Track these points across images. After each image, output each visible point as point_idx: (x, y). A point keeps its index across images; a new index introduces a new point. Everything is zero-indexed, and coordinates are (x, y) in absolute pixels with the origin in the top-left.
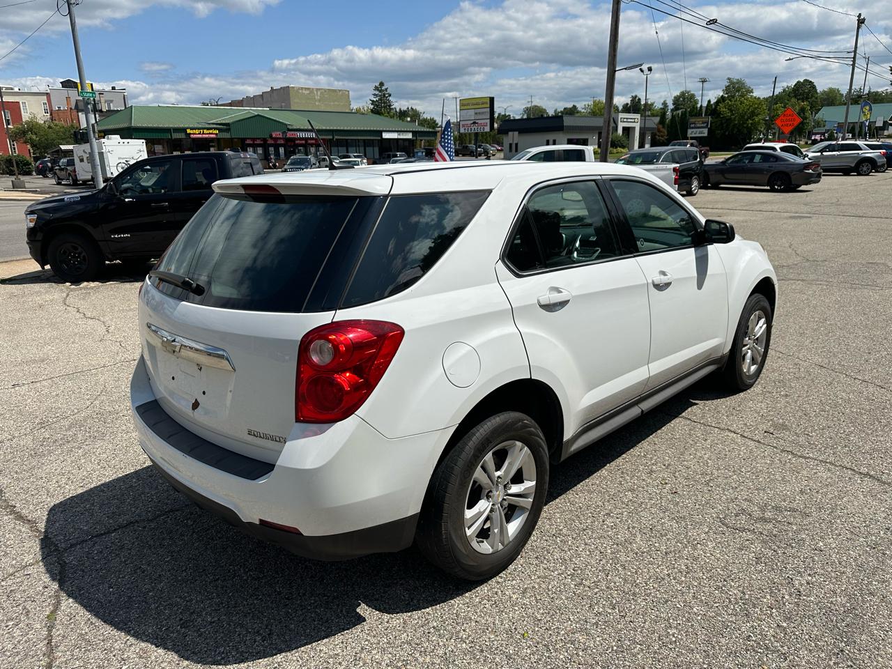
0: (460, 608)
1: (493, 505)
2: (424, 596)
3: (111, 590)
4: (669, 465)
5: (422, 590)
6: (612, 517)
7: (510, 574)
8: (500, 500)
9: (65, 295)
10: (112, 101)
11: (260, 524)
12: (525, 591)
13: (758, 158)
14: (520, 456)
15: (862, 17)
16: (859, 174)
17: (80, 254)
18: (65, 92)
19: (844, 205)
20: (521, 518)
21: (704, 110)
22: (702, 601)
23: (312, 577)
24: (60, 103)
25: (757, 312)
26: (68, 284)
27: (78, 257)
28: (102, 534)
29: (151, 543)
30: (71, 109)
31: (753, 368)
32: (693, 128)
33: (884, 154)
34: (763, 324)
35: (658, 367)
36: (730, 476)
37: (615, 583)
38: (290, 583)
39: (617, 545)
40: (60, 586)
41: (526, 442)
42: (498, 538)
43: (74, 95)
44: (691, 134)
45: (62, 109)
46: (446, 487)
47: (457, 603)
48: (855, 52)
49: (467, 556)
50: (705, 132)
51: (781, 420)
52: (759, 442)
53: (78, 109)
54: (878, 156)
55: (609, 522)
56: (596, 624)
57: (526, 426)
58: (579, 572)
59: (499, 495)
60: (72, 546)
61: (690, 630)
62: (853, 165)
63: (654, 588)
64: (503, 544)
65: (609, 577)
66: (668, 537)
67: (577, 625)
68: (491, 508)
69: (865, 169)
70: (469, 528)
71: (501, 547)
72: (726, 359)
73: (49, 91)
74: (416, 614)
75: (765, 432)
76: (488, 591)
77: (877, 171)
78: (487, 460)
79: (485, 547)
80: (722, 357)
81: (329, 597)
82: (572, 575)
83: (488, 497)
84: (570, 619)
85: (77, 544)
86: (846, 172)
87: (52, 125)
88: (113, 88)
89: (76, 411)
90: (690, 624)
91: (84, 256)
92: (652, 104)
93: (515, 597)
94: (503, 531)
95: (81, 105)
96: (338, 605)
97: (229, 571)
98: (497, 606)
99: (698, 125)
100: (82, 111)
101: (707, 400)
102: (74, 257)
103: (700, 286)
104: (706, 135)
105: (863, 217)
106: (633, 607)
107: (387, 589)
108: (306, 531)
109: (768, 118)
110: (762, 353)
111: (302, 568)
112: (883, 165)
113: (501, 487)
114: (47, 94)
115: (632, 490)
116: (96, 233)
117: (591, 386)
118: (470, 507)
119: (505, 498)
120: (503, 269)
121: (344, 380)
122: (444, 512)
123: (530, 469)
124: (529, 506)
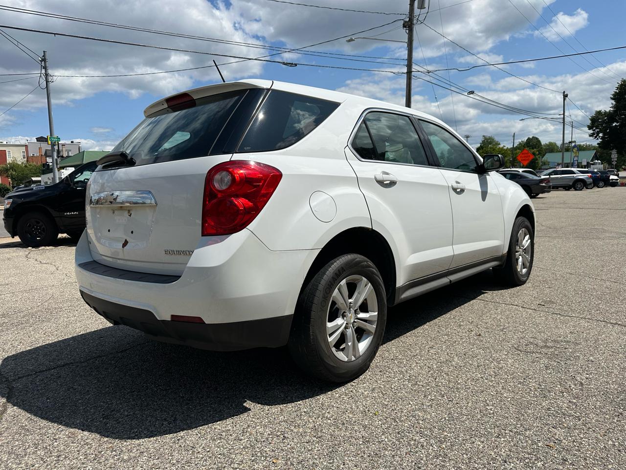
0: (325, 401)
1: (346, 324)
2: (296, 395)
3: (48, 400)
4: (472, 322)
5: (294, 392)
6: (435, 349)
7: (361, 380)
8: (352, 321)
9: (27, 253)
10: (70, 150)
11: (172, 320)
12: (373, 389)
13: (508, 177)
14: (365, 290)
15: (566, 93)
16: (576, 190)
17: (40, 227)
18: (39, 144)
19: (569, 204)
20: (368, 339)
22: (509, 390)
23: (208, 387)
24: (34, 152)
25: (523, 229)
26: (30, 248)
27: (39, 229)
28: (44, 371)
29: (83, 374)
30: (42, 155)
31: (524, 271)
33: (591, 177)
34: (528, 239)
35: (461, 249)
36: (518, 326)
37: (442, 383)
38: (191, 392)
39: (440, 363)
40: (7, 400)
41: (371, 280)
42: (351, 351)
43: (46, 147)
45: (35, 155)
46: (313, 299)
47: (322, 398)
48: (564, 114)
49: (329, 356)
51: (548, 299)
52: (535, 310)
53: (46, 155)
54: (587, 178)
55: (432, 351)
56: (431, 406)
57: (370, 266)
58: (414, 378)
59: (351, 317)
60: (19, 378)
61: (503, 406)
62: (571, 184)
63: (472, 384)
64: (355, 357)
65: (437, 380)
66: (478, 357)
67: (416, 407)
68: (346, 326)
69: (579, 186)
70: (330, 335)
71: (353, 359)
72: (505, 258)
73: (27, 144)
74: (290, 405)
75: (539, 305)
76: (345, 390)
77: (587, 188)
78: (342, 285)
79: (341, 356)
80: (503, 256)
81: (221, 398)
82: (409, 380)
83: (343, 316)
84: (410, 404)
85: (24, 377)
86: (567, 188)
87: (27, 165)
88: (72, 142)
89: (30, 308)
90: (503, 403)
91: (44, 228)
93: (366, 393)
94: (355, 347)
95: (48, 153)
96: (229, 403)
97: (143, 387)
98: (352, 399)
100: (49, 156)
101: (494, 291)
102: (36, 229)
103: (484, 198)
105: (583, 208)
106: (458, 395)
107: (266, 392)
108: (208, 320)
110: (529, 261)
111: (200, 383)
112: (591, 184)
113: (352, 311)
114: (26, 145)
115: (448, 335)
116: (54, 213)
117: (415, 251)
118: (330, 321)
119: (355, 321)
120: (350, 153)
121: (240, 202)
122: (312, 318)
123: (373, 303)
124: (373, 331)
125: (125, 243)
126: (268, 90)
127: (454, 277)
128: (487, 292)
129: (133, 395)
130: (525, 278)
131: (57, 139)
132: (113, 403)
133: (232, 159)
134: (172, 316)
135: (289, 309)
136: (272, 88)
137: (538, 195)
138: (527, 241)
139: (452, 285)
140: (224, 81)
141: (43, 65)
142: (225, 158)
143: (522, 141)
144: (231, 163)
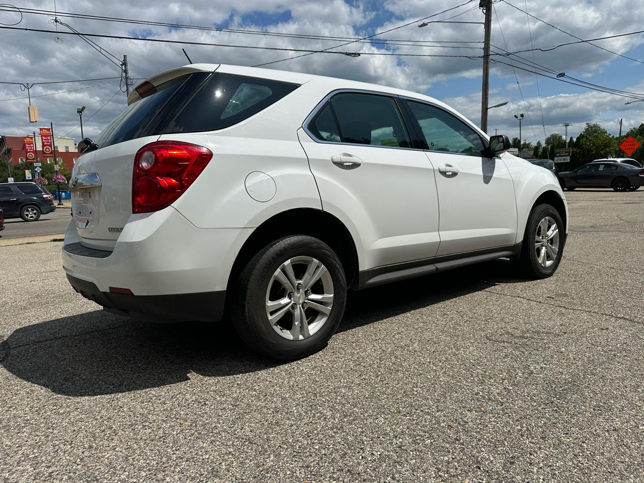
0: (263, 375)
1: (294, 303)
4: (461, 311)
5: (240, 367)
6: (401, 334)
7: (308, 359)
8: (301, 301)
11: (111, 292)
12: (315, 367)
13: (601, 168)
14: (317, 270)
20: (321, 321)
21: (567, 144)
23: (167, 360)
25: (547, 218)
28: (42, 342)
29: (70, 345)
31: (549, 263)
32: (558, 156)
34: (555, 229)
35: (448, 236)
36: (507, 317)
37: (385, 365)
38: (150, 363)
39: (398, 347)
42: (298, 329)
44: (557, 161)
46: (249, 278)
50: (568, 159)
51: (564, 292)
52: (540, 302)
55: (397, 336)
57: (322, 248)
58: (361, 359)
59: (300, 297)
63: (414, 368)
64: (303, 336)
65: (382, 362)
66: (440, 344)
67: (344, 384)
68: (293, 305)
70: (272, 313)
71: (301, 337)
72: (519, 248)
75: (548, 297)
76: (288, 367)
78: (286, 265)
79: (287, 334)
80: (515, 246)
81: (172, 369)
82: (355, 360)
83: (290, 296)
84: (340, 381)
92: (529, 144)
94: (304, 328)
98: (290, 375)
99: (562, 154)
101: (510, 283)
103: (487, 181)
104: (569, 161)
106: (393, 377)
107: (215, 366)
109: (617, 149)
110: (557, 253)
113: (302, 291)
115: (425, 323)
117: (384, 234)
118: (272, 299)
119: (306, 301)
121: (164, 181)
122: (247, 295)
123: (329, 286)
124: (328, 313)
125: (87, 224)
126: (211, 73)
127: (440, 266)
128: (499, 284)
129: (99, 363)
130: (549, 271)
134: (111, 288)
135: (221, 285)
136: (217, 71)
137: (638, 187)
139: (438, 273)
141: (124, 68)
142: (153, 139)
144: (158, 142)
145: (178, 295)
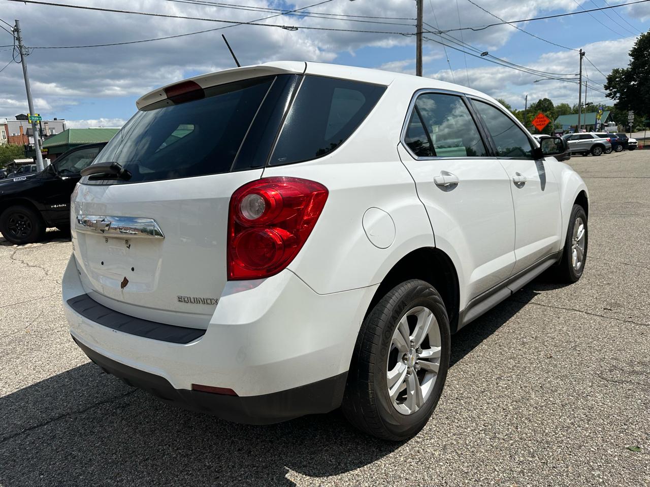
0: (388, 468)
1: (408, 368)
2: (350, 459)
3: (42, 476)
4: (536, 337)
5: (347, 454)
6: (504, 380)
7: (426, 433)
8: (414, 363)
9: (12, 253)
10: (54, 128)
11: (193, 390)
12: (445, 448)
14: (427, 322)
15: (583, 51)
16: (594, 155)
17: (25, 222)
18: (19, 123)
19: (591, 172)
20: (431, 381)
22: (612, 443)
23: (239, 450)
24: (14, 131)
25: (579, 218)
26: (15, 246)
27: (24, 225)
28: (35, 427)
29: (83, 431)
30: (23, 135)
31: (579, 264)
33: (610, 141)
34: (583, 229)
35: (521, 253)
36: (591, 342)
37: (526, 434)
38: (219, 458)
39: (516, 402)
41: (434, 310)
42: (414, 400)
43: (26, 125)
45: (16, 135)
46: (371, 347)
47: (384, 463)
48: (580, 74)
49: (392, 415)
51: (613, 301)
52: (601, 316)
53: (28, 135)
54: (605, 142)
55: (501, 383)
56: (522, 472)
57: (432, 293)
58: (490, 427)
59: (412, 358)
60: (5, 439)
61: (613, 471)
62: (589, 149)
63: (564, 436)
64: (418, 406)
65: (519, 430)
66: (559, 392)
67: (505, 475)
68: (408, 371)
69: (597, 151)
70: (391, 389)
71: (417, 409)
72: (561, 255)
73: (7, 123)
74: (346, 476)
75: (604, 309)
76: (410, 451)
77: (605, 153)
78: (403, 322)
79: (404, 409)
80: (559, 252)
81: (258, 467)
82: (485, 430)
83: (404, 359)
84: (495, 470)
85: (10, 437)
86: (584, 153)
87: (8, 146)
88: (55, 119)
89: (16, 331)
90: (610, 465)
91: (29, 224)
93: (437, 454)
94: (418, 392)
95: (31, 132)
96: (268, 474)
97: (158, 451)
98: (422, 463)
100: (31, 136)
101: (548, 290)
102: (20, 224)
103: (543, 189)
105: (607, 178)
106: (551, 454)
107: (313, 456)
108: (242, 392)
110: (583, 253)
111: (229, 443)
112: (609, 149)
113: (414, 350)
114: (5, 124)
115: (514, 358)
116: (40, 207)
117: (477, 264)
118: (391, 369)
119: (417, 361)
120: (404, 151)
121: (275, 234)
122: (370, 372)
123: (436, 337)
124: (437, 370)
125: (125, 283)
126: (301, 75)
127: (515, 286)
128: (539, 292)
129: (147, 465)
130: (580, 274)
131: (38, 118)
132: (122, 480)
133: (263, 177)
134: (193, 385)
135: (343, 367)
136: (306, 72)
138: (581, 231)
140: (239, 66)
141: (16, 35)
142: (254, 175)
143: (533, 104)
144: (262, 180)
145: (297, 388)
